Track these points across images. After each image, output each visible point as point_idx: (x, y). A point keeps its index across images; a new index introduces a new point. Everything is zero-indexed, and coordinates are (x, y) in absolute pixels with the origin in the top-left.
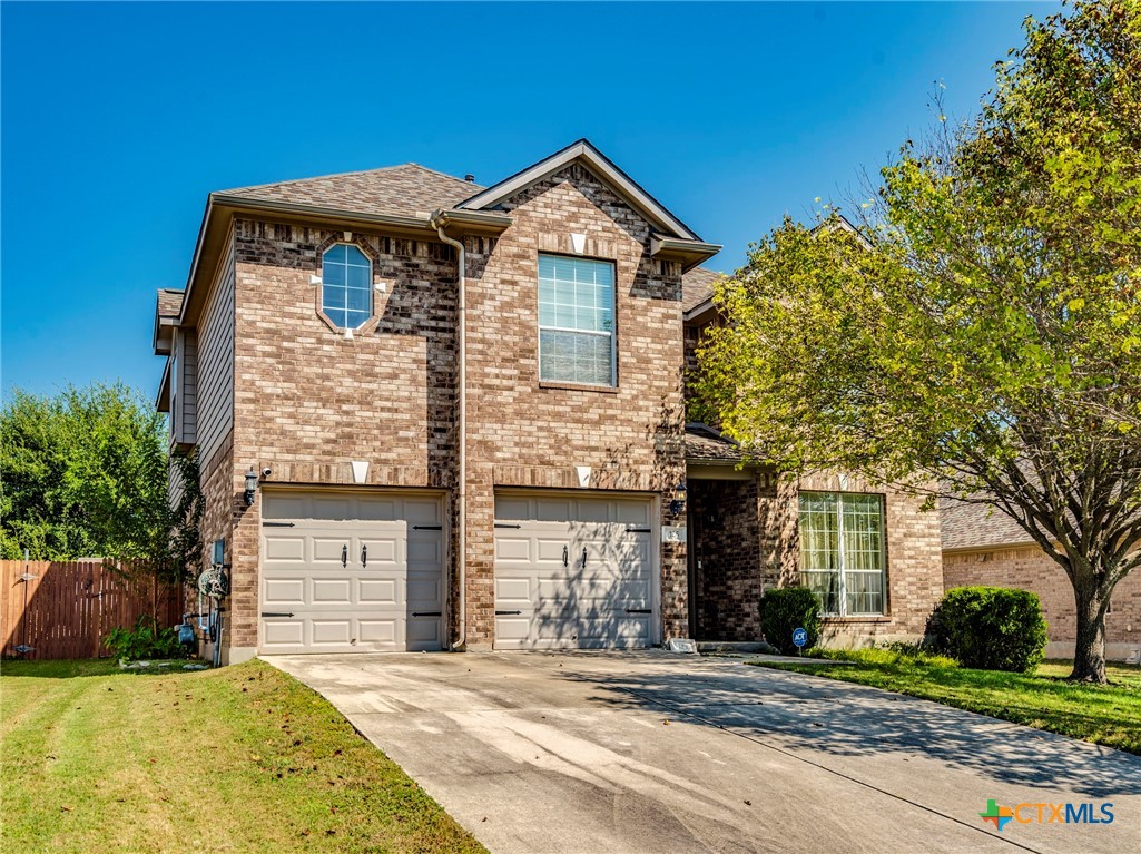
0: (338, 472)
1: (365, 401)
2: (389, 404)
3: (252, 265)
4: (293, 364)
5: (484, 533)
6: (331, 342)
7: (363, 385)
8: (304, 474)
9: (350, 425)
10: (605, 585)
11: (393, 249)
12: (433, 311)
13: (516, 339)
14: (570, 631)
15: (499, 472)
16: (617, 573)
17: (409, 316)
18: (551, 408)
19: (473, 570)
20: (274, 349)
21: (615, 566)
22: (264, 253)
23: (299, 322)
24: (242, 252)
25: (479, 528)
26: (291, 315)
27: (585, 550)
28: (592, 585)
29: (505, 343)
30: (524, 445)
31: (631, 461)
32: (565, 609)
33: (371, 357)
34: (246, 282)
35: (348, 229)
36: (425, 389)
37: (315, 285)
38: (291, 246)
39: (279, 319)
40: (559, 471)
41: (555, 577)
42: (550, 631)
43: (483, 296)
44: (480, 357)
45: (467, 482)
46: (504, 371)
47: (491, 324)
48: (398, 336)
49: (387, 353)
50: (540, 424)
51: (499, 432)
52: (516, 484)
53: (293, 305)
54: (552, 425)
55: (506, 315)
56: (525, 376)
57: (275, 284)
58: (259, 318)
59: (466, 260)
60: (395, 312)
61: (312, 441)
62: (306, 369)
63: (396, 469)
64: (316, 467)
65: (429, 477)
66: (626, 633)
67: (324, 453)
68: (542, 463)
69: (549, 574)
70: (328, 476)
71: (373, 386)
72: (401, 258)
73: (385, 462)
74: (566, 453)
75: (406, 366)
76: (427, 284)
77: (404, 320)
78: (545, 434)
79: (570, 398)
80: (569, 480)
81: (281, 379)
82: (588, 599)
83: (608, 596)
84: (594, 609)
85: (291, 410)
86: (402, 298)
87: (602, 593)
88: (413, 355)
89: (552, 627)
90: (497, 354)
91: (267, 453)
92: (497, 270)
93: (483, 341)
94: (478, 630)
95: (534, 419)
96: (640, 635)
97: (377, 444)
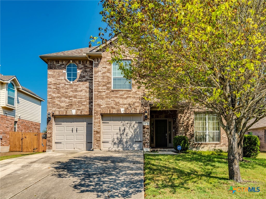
0: (69, 112)
1: (75, 97)
2: (80, 97)
3: (51, 70)
4: (59, 90)
5: (98, 124)
6: (67, 85)
7: (75, 93)
8: (62, 113)
9: (72, 102)
10: (130, 135)
11: (81, 63)
12: (90, 76)
13: (106, 80)
14: (121, 146)
15: (102, 111)
16: (133, 132)
17: (85, 77)
18: (114, 95)
19: (95, 133)
20: (55, 87)
21: (132, 131)
22: (53, 67)
23: (61, 81)
24: (49, 67)
25: (97, 123)
26: (59, 80)
27: (125, 128)
28: (126, 136)
29: (104, 82)
30: (108, 104)
31: (135, 107)
32: (120, 141)
33: (76, 87)
34: (50, 73)
35: (71, 60)
36: (88, 93)
37: (64, 73)
38: (59, 65)
39: (56, 81)
40: (116, 110)
41: (117, 134)
42: (116, 146)
43: (98, 71)
44: (97, 85)
45: (94, 113)
46: (103, 88)
47: (100, 77)
48: (82, 82)
49: (80, 86)
50: (112, 99)
51: (102, 102)
52: (106, 113)
53: (60, 77)
54: (115, 99)
55: (104, 75)
56: (108, 89)
57: (56, 73)
58: (52, 81)
59: (94, 64)
60: (81, 77)
61: (63, 106)
62: (62, 91)
63: (82, 111)
64: (64, 111)
65: (89, 113)
66: (135, 147)
67: (66, 108)
68: (112, 108)
69: (116, 133)
70: (67, 113)
71: (77, 93)
72: (83, 65)
73: (79, 110)
74: (118, 105)
75: (84, 88)
76: (89, 70)
77: (84, 78)
78: (113, 101)
79: (119, 93)
80: (119, 112)
81: (57, 93)
82: (125, 139)
83: (130, 138)
84: (127, 141)
85: (59, 100)
86: (83, 74)
87: (129, 137)
88: (86, 86)
89: (116, 145)
90: (102, 84)
91: (54, 109)
92: (102, 65)
93: (98, 81)
94: (96, 146)
95: (110, 98)
96: (139, 147)
97: (78, 106)
